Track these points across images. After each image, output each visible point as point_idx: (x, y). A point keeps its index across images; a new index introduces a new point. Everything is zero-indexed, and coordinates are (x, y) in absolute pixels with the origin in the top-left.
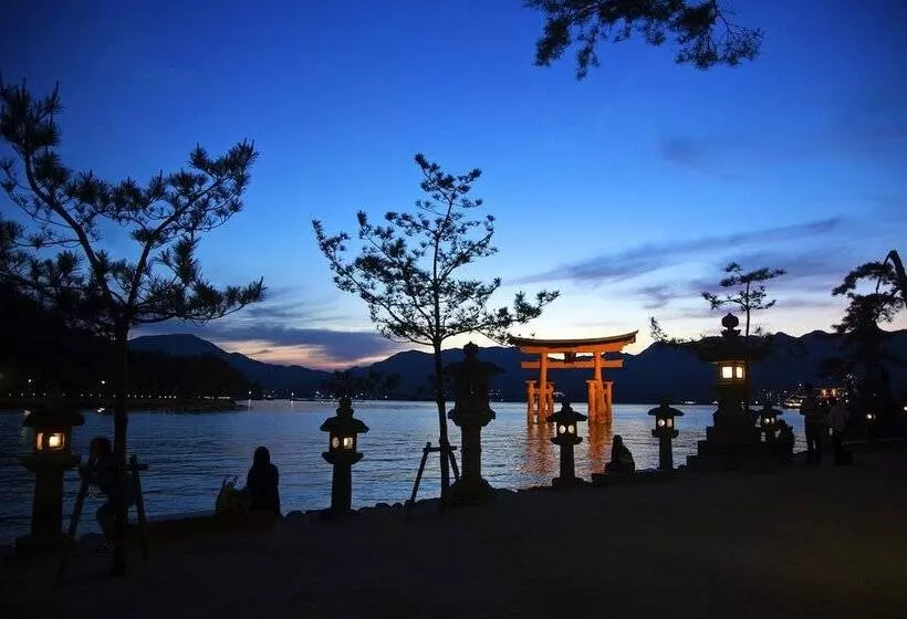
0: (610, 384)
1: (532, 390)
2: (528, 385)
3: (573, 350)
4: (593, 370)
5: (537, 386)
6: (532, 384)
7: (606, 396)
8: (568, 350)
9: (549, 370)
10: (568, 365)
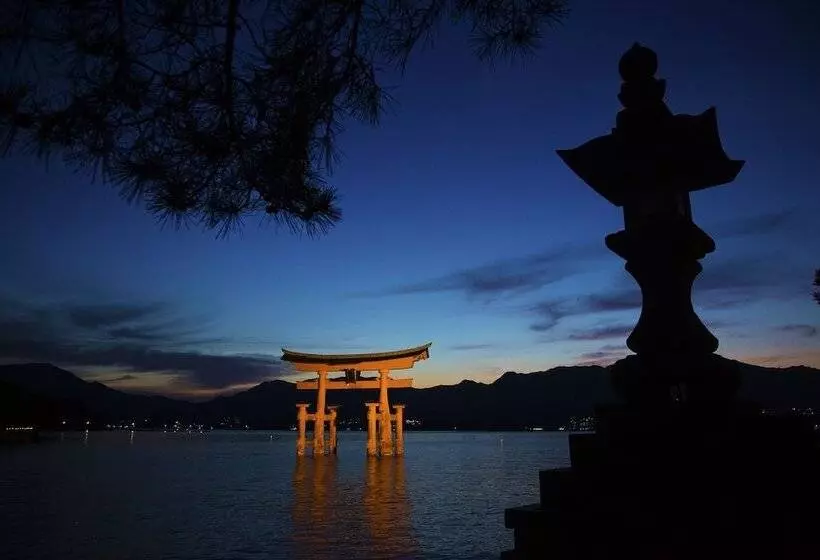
0: (400, 409)
1: (303, 416)
2: (298, 409)
3: (356, 367)
4: (378, 391)
5: (312, 410)
6: (303, 408)
7: (394, 423)
8: (349, 367)
9: (329, 392)
10: (348, 386)
